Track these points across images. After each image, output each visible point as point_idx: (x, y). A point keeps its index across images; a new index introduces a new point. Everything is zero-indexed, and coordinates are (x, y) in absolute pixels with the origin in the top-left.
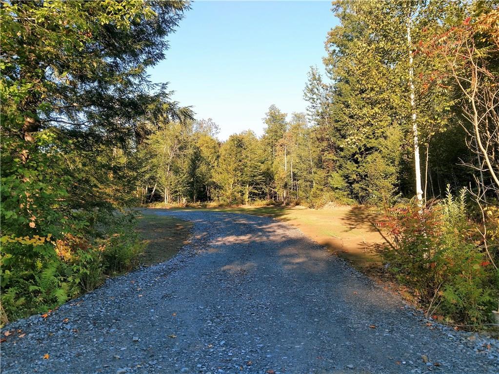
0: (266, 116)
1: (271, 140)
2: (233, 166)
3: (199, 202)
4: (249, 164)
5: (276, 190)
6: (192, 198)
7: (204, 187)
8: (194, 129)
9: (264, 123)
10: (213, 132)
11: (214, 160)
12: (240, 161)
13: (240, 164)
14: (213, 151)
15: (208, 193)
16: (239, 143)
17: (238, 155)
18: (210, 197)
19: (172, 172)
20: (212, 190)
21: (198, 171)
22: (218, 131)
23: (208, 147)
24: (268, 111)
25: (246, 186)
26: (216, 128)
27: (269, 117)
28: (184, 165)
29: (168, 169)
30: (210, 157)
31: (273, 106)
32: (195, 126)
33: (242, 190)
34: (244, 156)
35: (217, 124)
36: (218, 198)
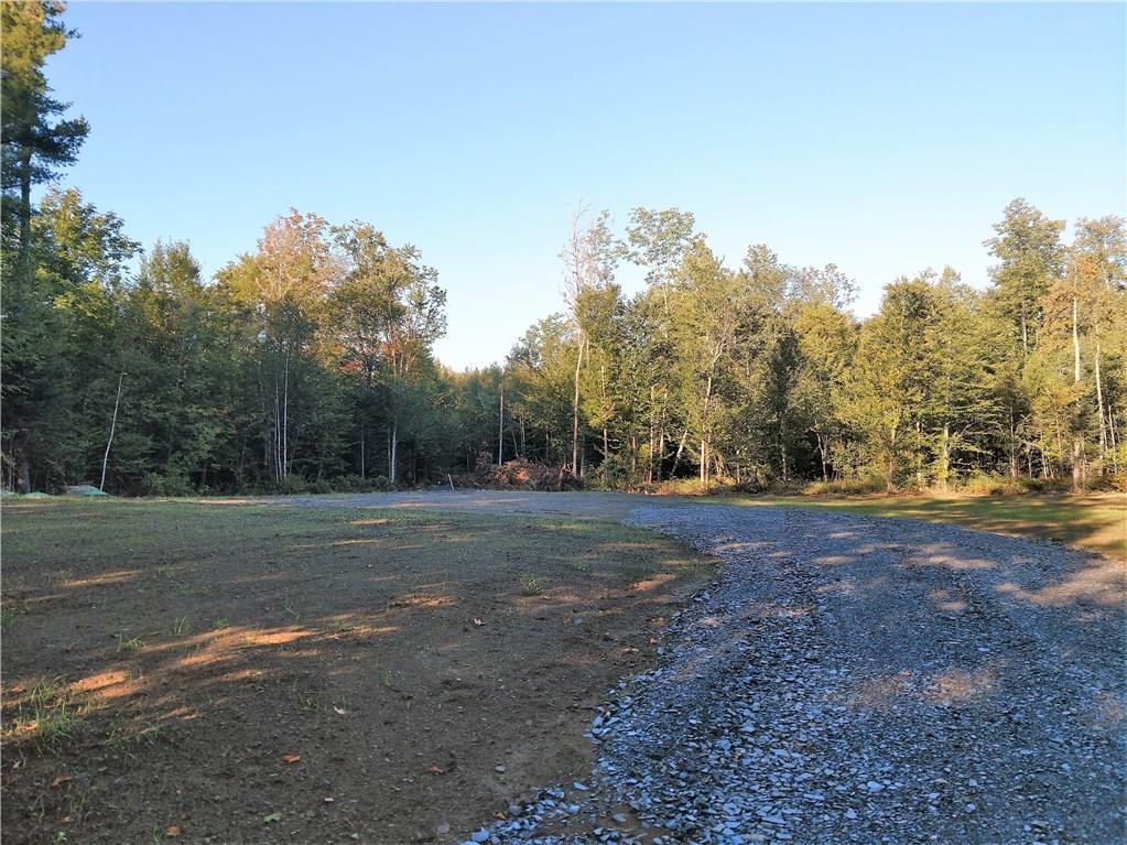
0: (995, 234)
1: (1014, 301)
2: (895, 374)
4: (948, 366)
5: (1040, 445)
7: (812, 437)
8: (787, 292)
9: (990, 254)
10: (840, 299)
11: (840, 365)
12: (920, 358)
13: (919, 365)
14: (837, 341)
15: (824, 455)
16: (913, 305)
17: (913, 340)
18: (829, 467)
19: (717, 399)
20: (837, 446)
21: (794, 400)
22: (853, 294)
23: (823, 334)
24: (1003, 218)
25: (940, 432)
26: (848, 287)
27: (1006, 235)
28: (753, 380)
29: (709, 391)
30: (830, 360)
31: (1017, 202)
32: (790, 284)
33: (928, 444)
34: (931, 344)
35: (849, 277)
36: (853, 470)
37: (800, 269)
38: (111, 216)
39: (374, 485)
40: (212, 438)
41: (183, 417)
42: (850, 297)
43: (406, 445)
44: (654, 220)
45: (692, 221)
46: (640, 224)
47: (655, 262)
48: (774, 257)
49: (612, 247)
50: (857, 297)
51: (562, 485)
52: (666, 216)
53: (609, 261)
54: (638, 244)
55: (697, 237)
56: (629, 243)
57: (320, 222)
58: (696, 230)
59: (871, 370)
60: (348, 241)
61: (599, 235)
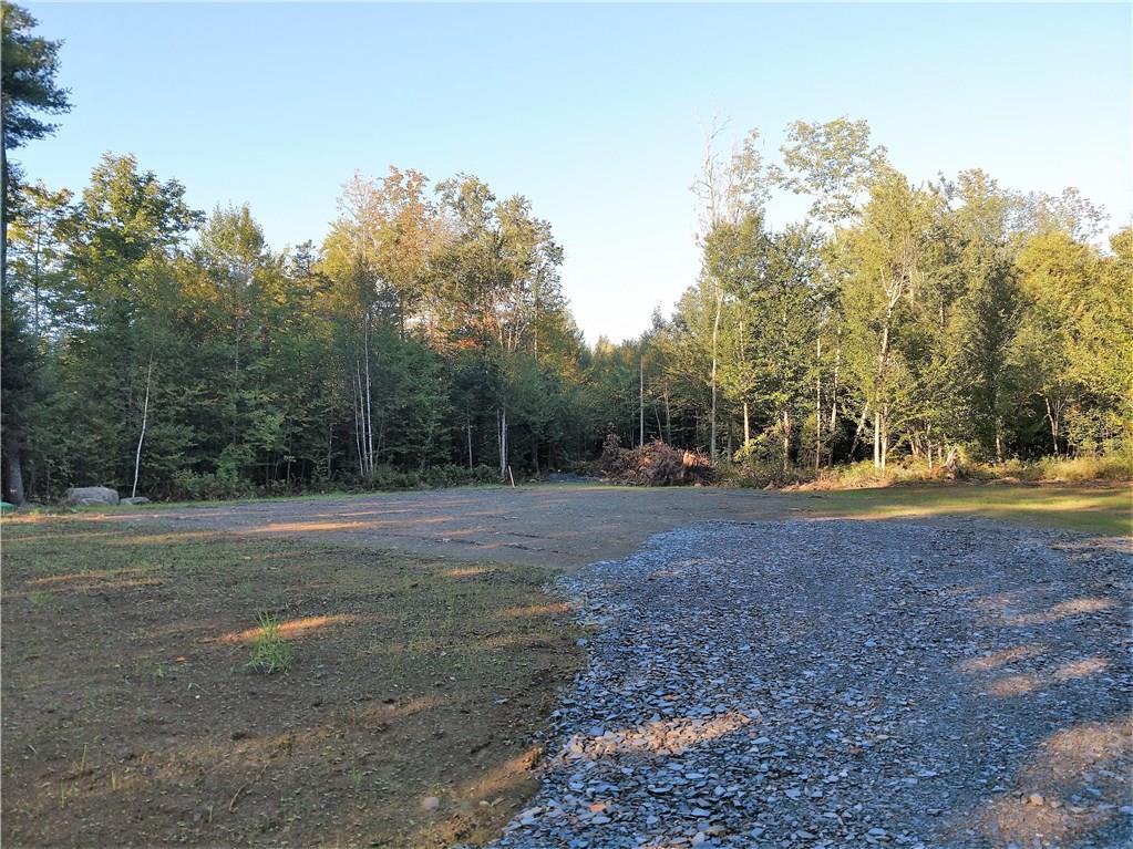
3: (1015, 461)
6: (988, 443)
7: (1037, 404)
8: (1009, 224)
10: (1083, 231)
15: (1055, 426)
18: (1063, 443)
19: (897, 355)
20: (1072, 414)
21: (1012, 354)
22: (1101, 224)
23: (1056, 271)
26: (1094, 214)
29: (884, 346)
30: (1064, 303)
32: (1013, 214)
35: (1096, 203)
36: (1096, 445)
37: (1026, 194)
38: (172, 184)
39: (474, 476)
40: (275, 427)
41: (241, 404)
42: (1097, 228)
43: (520, 429)
44: (818, 135)
45: (866, 131)
46: (799, 142)
47: (821, 190)
48: (993, 183)
49: (763, 173)
50: (1107, 226)
51: (687, 474)
52: (834, 129)
53: (760, 192)
54: (798, 168)
55: (874, 152)
56: (785, 168)
57: (420, 179)
58: (873, 142)
59: (1120, 305)
60: (456, 200)
61: (748, 161)
